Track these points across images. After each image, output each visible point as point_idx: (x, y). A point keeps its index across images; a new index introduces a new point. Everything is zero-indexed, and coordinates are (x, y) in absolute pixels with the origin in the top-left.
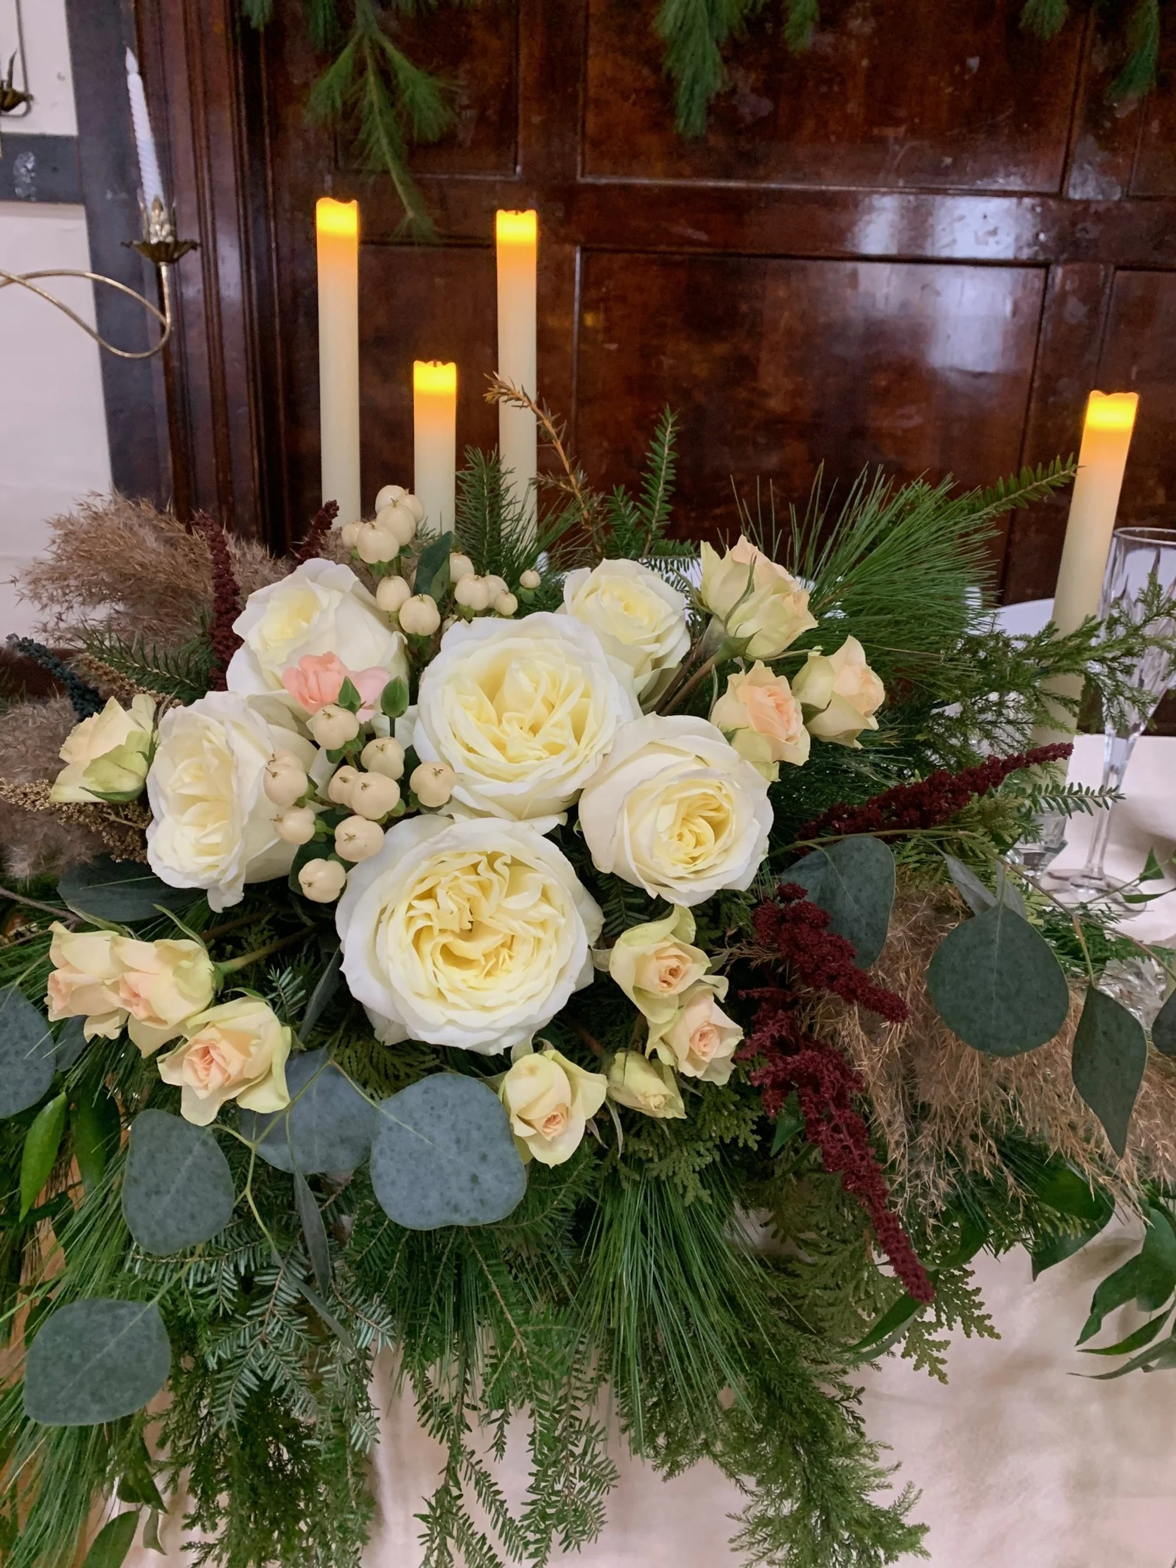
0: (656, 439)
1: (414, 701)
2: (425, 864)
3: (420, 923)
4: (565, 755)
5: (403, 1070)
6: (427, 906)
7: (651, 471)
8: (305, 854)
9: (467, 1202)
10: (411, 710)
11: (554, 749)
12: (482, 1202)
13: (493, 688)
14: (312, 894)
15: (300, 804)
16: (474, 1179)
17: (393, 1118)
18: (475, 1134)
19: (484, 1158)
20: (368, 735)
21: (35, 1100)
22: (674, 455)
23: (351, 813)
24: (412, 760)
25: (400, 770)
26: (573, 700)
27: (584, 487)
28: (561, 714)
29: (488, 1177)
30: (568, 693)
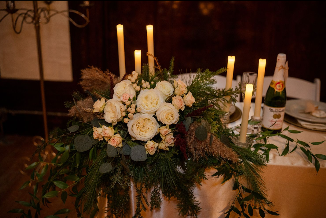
0: (171, 61)
1: (137, 99)
2: (138, 119)
3: (138, 126)
4: (155, 107)
5: (135, 145)
6: (138, 124)
7: (171, 66)
8: (124, 117)
9: (140, 158)
10: (136, 100)
11: (154, 106)
12: (142, 159)
13: (146, 98)
14: (125, 122)
15: (124, 112)
16: (141, 156)
17: (133, 149)
18: (142, 152)
19: (143, 154)
20: (131, 104)
21: (90, 148)
22: (174, 63)
23: (130, 113)
24: (136, 107)
25: (135, 108)
26: (157, 100)
27: (161, 68)
28: (155, 102)
29: (143, 156)
30: (156, 99)
